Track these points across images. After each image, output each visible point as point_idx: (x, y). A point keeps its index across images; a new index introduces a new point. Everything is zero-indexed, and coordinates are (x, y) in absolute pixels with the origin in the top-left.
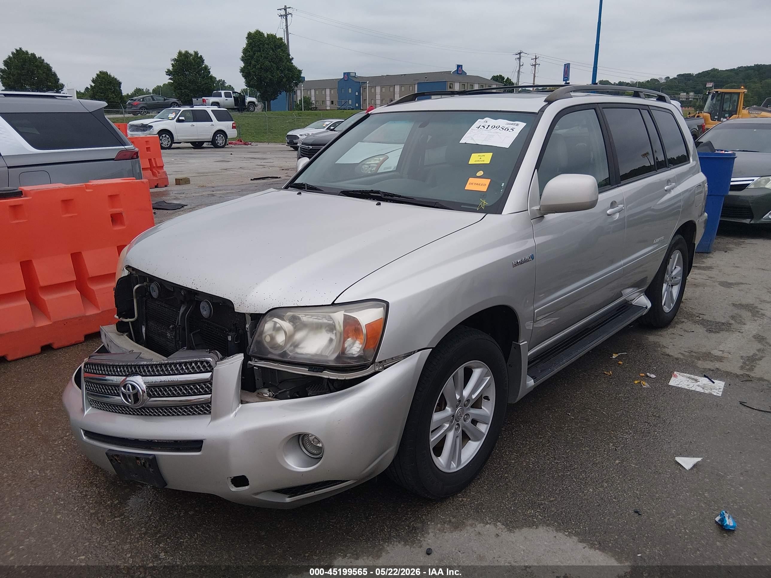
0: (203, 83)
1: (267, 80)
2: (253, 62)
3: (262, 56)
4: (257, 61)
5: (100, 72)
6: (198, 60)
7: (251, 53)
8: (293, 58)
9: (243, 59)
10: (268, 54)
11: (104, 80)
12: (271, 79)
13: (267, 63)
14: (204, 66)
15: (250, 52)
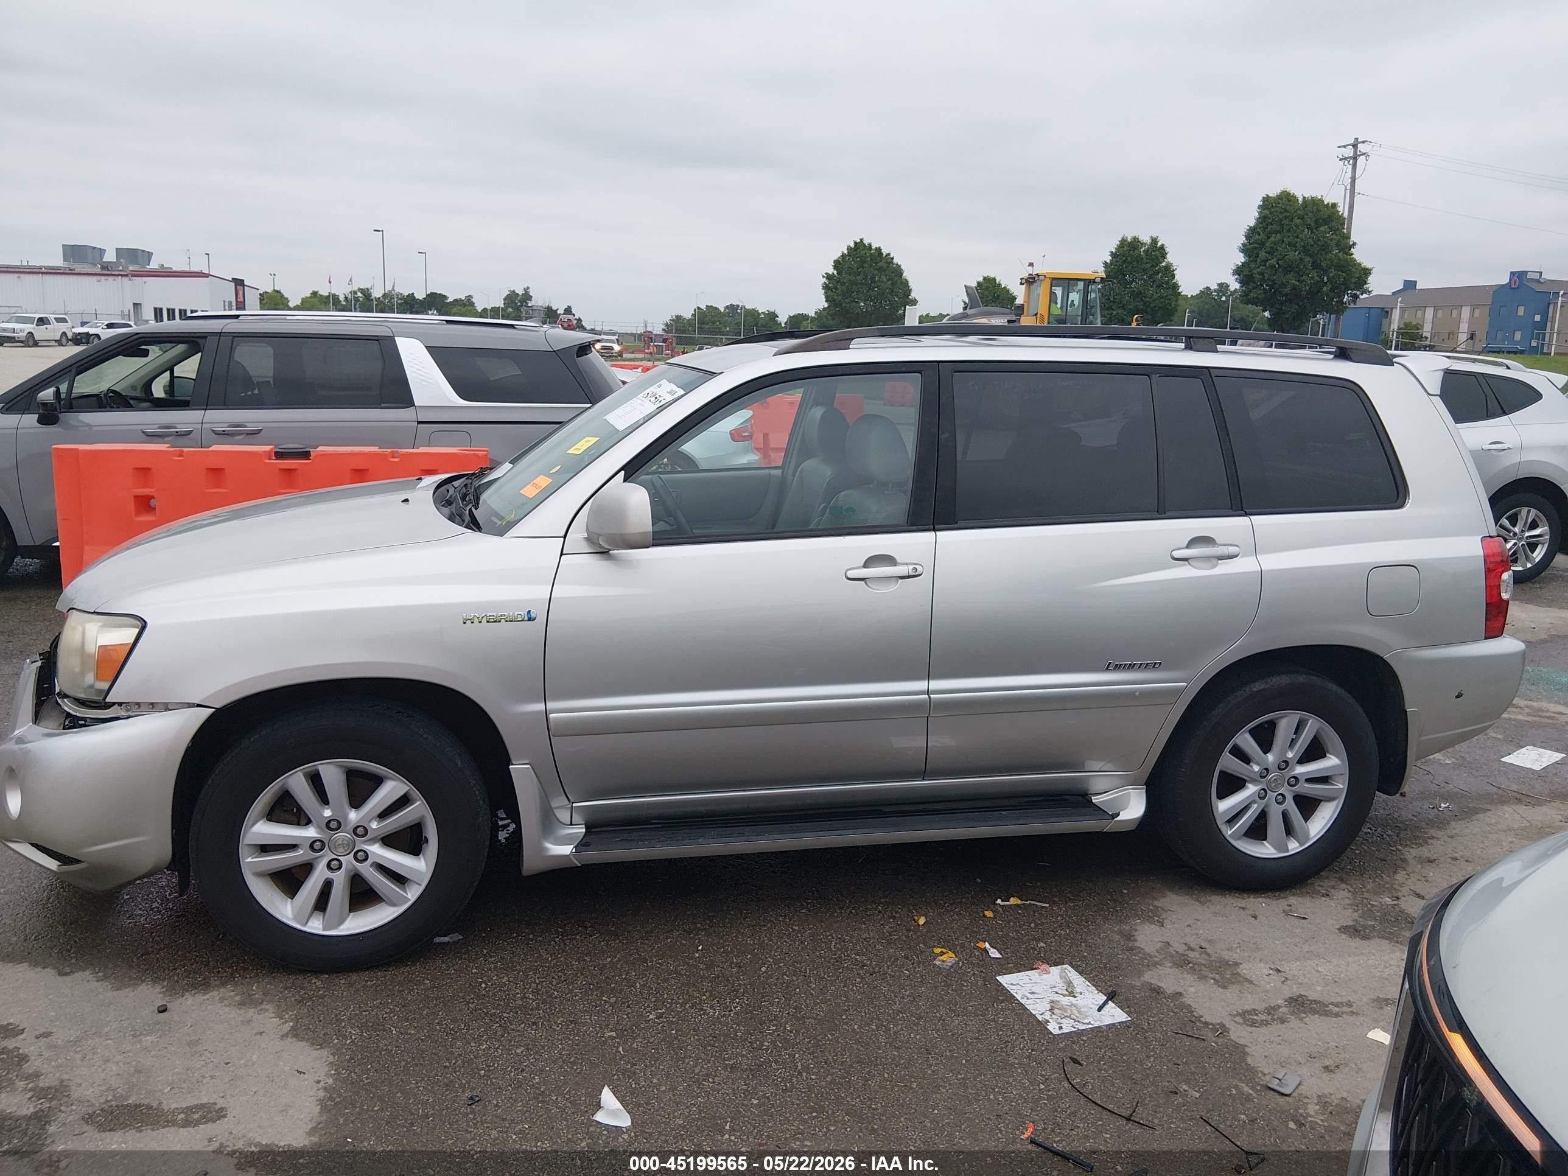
0: (1156, 296)
1: (1287, 290)
2: (1263, 254)
3: (1283, 241)
4: (1272, 252)
5: (985, 278)
6: (1157, 251)
7: (1263, 236)
8: (1354, 244)
9: (1245, 249)
10: (1297, 237)
11: (986, 293)
12: (1294, 288)
13: (1293, 255)
14: (1164, 264)
15: (1259, 235)
